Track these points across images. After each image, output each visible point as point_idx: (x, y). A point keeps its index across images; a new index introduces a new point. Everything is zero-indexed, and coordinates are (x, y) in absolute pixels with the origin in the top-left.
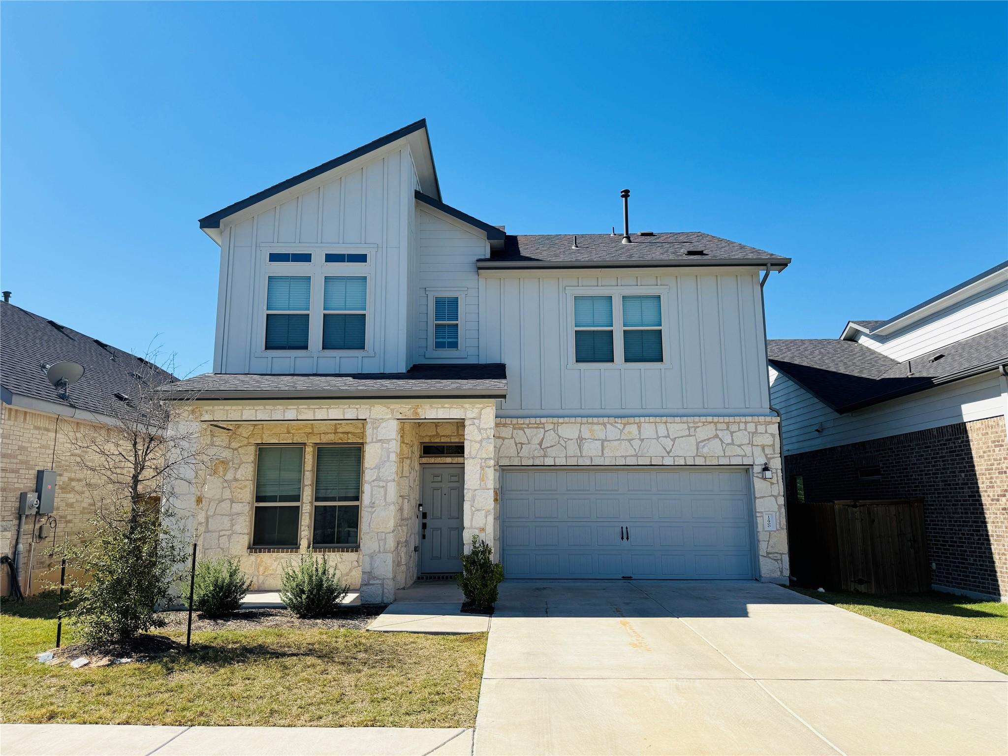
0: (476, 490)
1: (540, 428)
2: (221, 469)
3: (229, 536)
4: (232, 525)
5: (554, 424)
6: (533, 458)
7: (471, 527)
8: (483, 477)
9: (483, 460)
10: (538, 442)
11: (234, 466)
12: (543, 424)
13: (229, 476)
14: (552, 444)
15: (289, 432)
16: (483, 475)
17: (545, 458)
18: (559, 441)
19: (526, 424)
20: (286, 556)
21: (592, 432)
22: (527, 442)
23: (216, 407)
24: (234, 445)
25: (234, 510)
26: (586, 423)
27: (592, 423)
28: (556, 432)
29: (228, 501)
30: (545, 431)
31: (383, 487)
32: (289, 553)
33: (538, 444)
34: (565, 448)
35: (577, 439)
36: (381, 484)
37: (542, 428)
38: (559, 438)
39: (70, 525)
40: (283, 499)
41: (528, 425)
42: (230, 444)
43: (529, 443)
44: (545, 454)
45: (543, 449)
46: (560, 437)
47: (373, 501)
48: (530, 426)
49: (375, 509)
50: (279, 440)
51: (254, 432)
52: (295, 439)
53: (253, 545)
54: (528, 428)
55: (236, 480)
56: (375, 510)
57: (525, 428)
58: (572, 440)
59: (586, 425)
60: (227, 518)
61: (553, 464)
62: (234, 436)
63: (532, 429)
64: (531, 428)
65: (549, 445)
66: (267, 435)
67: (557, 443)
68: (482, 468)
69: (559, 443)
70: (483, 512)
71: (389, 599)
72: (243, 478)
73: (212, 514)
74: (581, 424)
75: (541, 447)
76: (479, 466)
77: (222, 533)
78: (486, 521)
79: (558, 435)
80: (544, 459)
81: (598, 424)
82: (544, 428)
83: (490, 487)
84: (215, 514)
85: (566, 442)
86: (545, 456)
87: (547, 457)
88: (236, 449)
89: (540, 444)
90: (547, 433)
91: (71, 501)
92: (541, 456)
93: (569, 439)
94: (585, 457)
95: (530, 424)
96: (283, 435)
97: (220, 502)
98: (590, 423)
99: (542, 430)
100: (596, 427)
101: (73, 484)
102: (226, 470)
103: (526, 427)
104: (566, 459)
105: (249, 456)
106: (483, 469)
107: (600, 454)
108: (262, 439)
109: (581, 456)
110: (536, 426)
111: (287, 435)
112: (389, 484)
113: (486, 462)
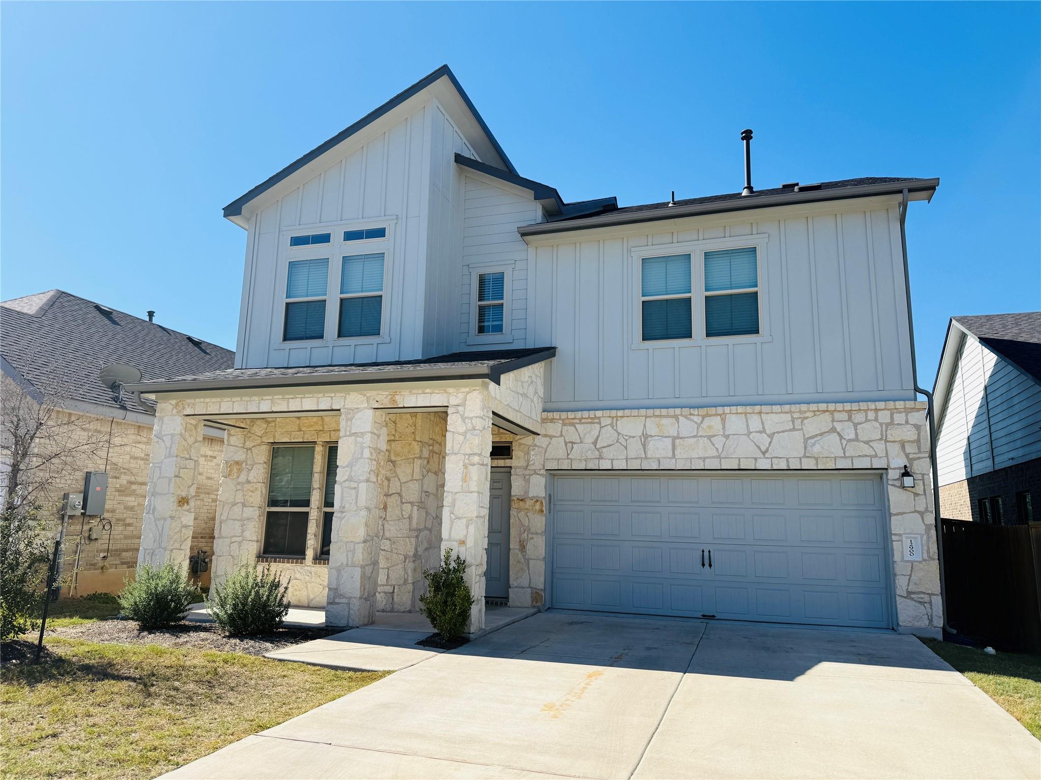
0: (457, 493)
1: (594, 423)
2: (235, 470)
3: (240, 543)
4: (243, 531)
5: (613, 417)
6: (586, 460)
7: (450, 540)
8: (466, 477)
9: (467, 457)
10: (593, 441)
11: (247, 467)
12: (599, 418)
13: (243, 478)
14: (610, 444)
15: (300, 430)
16: (466, 475)
17: (601, 461)
18: (618, 439)
19: (577, 419)
20: (291, 568)
21: (660, 428)
22: (579, 441)
23: (197, 400)
24: (249, 444)
25: (245, 515)
26: (652, 417)
27: (660, 416)
28: (615, 428)
29: (240, 505)
30: (601, 427)
31: (355, 488)
32: (295, 564)
33: (592, 443)
34: (626, 448)
35: (640, 436)
36: (353, 485)
37: (597, 423)
38: (619, 435)
39: (131, 528)
40: (294, 504)
41: (580, 419)
42: (244, 444)
43: (581, 442)
44: (600, 455)
45: (598, 450)
46: (619, 434)
47: (343, 505)
48: (583, 421)
49: (344, 514)
50: (290, 439)
51: (267, 431)
52: (305, 438)
53: (264, 554)
54: (581, 423)
55: (248, 482)
56: (345, 516)
57: (577, 423)
58: (634, 437)
59: (652, 418)
60: (238, 523)
61: (610, 468)
62: (249, 435)
63: (586, 425)
64: (584, 423)
65: (605, 444)
66: (279, 433)
67: (615, 441)
68: (465, 466)
69: (617, 441)
70: (464, 521)
71: (355, 623)
72: (255, 481)
73: (225, 519)
74: (646, 417)
75: (595, 446)
76: (461, 464)
77: (234, 539)
78: (467, 532)
79: (617, 432)
80: (599, 461)
81: (667, 416)
82: (600, 423)
83: (473, 490)
84: (227, 519)
85: (626, 440)
86: (600, 458)
87: (602, 458)
88: (250, 449)
89: (595, 443)
90: (603, 430)
91: (132, 504)
92: (596, 458)
93: (630, 437)
94: (651, 458)
95: (583, 418)
96: (294, 433)
97: (233, 505)
98: (657, 416)
99: (598, 426)
100: (664, 421)
101: (134, 487)
102: (240, 471)
103: (578, 422)
104: (627, 461)
105: (262, 455)
106: (466, 468)
107: (670, 455)
108: (274, 437)
109: (646, 458)
110: (590, 420)
111: (298, 433)
112: (360, 485)
113: (470, 459)
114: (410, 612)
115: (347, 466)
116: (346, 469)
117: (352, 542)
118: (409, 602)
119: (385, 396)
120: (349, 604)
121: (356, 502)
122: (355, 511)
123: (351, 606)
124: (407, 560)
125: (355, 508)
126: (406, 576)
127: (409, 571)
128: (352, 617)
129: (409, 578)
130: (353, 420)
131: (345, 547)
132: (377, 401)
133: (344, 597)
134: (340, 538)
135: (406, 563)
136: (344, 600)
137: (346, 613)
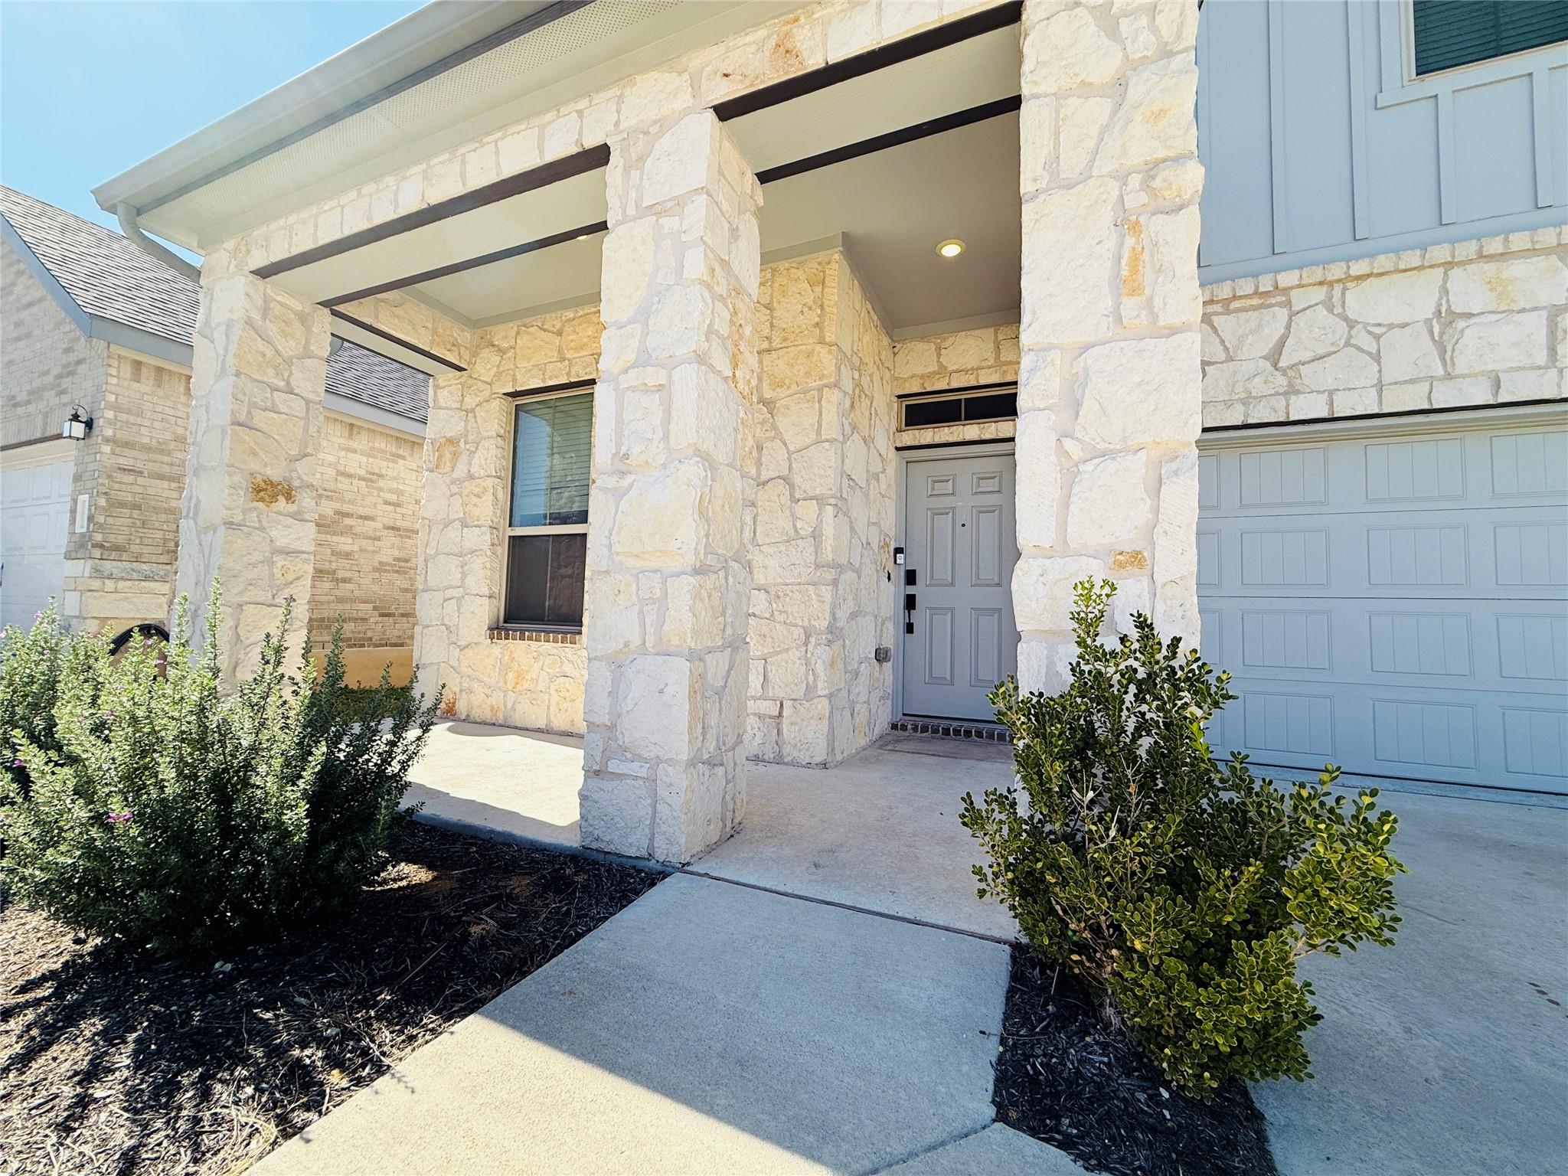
0: (1087, 347)
1: (1271, 306)
2: (448, 456)
3: (460, 599)
4: (464, 576)
5: (1331, 284)
6: (1245, 402)
7: (1062, 548)
8: (1134, 270)
9: (1135, 181)
10: (1265, 351)
11: (468, 446)
12: (1286, 290)
13: (460, 472)
14: (1322, 351)
15: (562, 359)
16: (1135, 259)
17: (1293, 398)
18: (1350, 336)
19: (1218, 302)
20: (555, 652)
21: (1500, 289)
22: (1223, 357)
24: (470, 401)
25: (467, 545)
26: (1470, 261)
27: (1504, 256)
28: (1338, 310)
29: (457, 524)
30: (1293, 314)
31: (660, 388)
32: (560, 644)
33: (1264, 358)
34: (1377, 358)
35: (1428, 322)
36: (654, 376)
37: (1279, 305)
38: (1352, 328)
39: (349, 586)
41: (1226, 302)
42: (462, 401)
43: (1230, 359)
44: (1290, 384)
45: (1284, 372)
46: (1351, 324)
47: (624, 450)
48: (1235, 305)
49: (630, 479)
50: (544, 380)
51: (501, 369)
52: (573, 373)
53: (505, 622)
54: (1227, 312)
55: (471, 477)
56: (631, 485)
57: (1216, 314)
58: (1404, 326)
59: (1473, 268)
60: (455, 561)
61: (1325, 414)
62: (470, 382)
63: (1243, 316)
64: (1238, 310)
65: (1307, 355)
66: (523, 370)
67: (1343, 342)
68: (1127, 224)
69: (1347, 344)
70: (1138, 464)
72: (482, 473)
73: (433, 552)
74: (1449, 265)
75: (1275, 366)
76: (1106, 215)
77: (450, 593)
78: (1156, 511)
79: (1346, 319)
80: (1287, 401)
81: (1532, 252)
82: (1288, 304)
83: (1177, 321)
84: (437, 554)
85: (1377, 338)
86: (1291, 391)
87: (1298, 392)
88: (473, 410)
89: (1274, 357)
90: (1300, 321)
91: (348, 548)
92: (1277, 394)
93: (1391, 327)
94: (1464, 376)
95: (1235, 297)
96: (550, 367)
97: (446, 526)
98: (1491, 258)
99: (1282, 314)
100: (1516, 269)
101: (347, 521)
102: (455, 455)
103: (1220, 310)
104: (1380, 391)
105: (495, 418)
106: (1135, 228)
107: (1541, 358)
108: (514, 380)
109: (1449, 376)
110: (1256, 301)
111: (559, 365)
112: (677, 374)
114: (824, 765)
115: (632, 321)
116: (629, 328)
117: (655, 572)
118: (822, 743)
119: (754, 48)
120: (652, 781)
121: (666, 435)
122: (664, 466)
123: (662, 792)
124: (813, 640)
125: (662, 459)
126: (811, 678)
127: (820, 668)
128: (664, 828)
129: (820, 685)
130: (648, 163)
131: (634, 589)
132: (726, 75)
133: (637, 758)
134: (617, 559)
135: (810, 647)
136: (635, 768)
137: (644, 811)
